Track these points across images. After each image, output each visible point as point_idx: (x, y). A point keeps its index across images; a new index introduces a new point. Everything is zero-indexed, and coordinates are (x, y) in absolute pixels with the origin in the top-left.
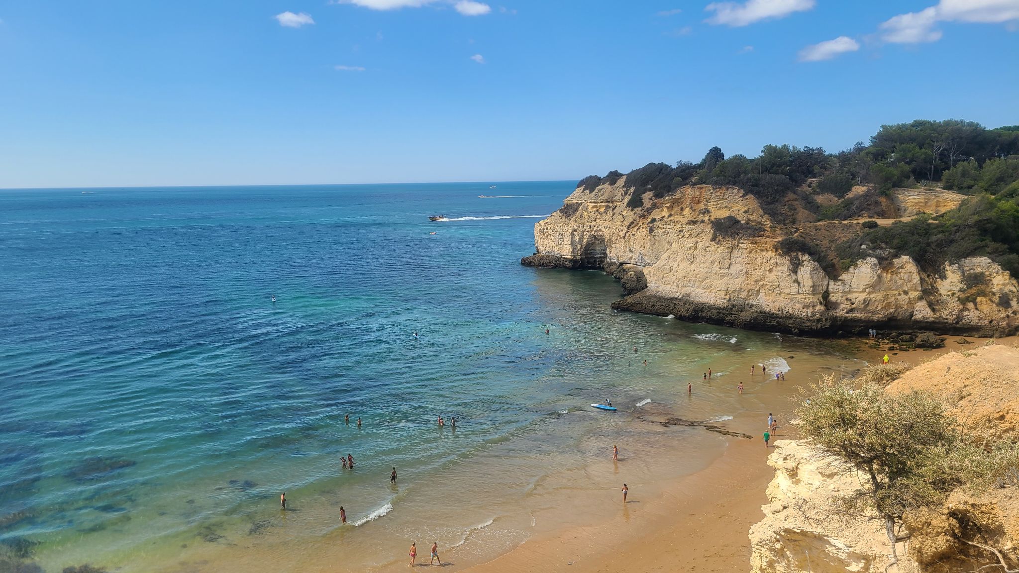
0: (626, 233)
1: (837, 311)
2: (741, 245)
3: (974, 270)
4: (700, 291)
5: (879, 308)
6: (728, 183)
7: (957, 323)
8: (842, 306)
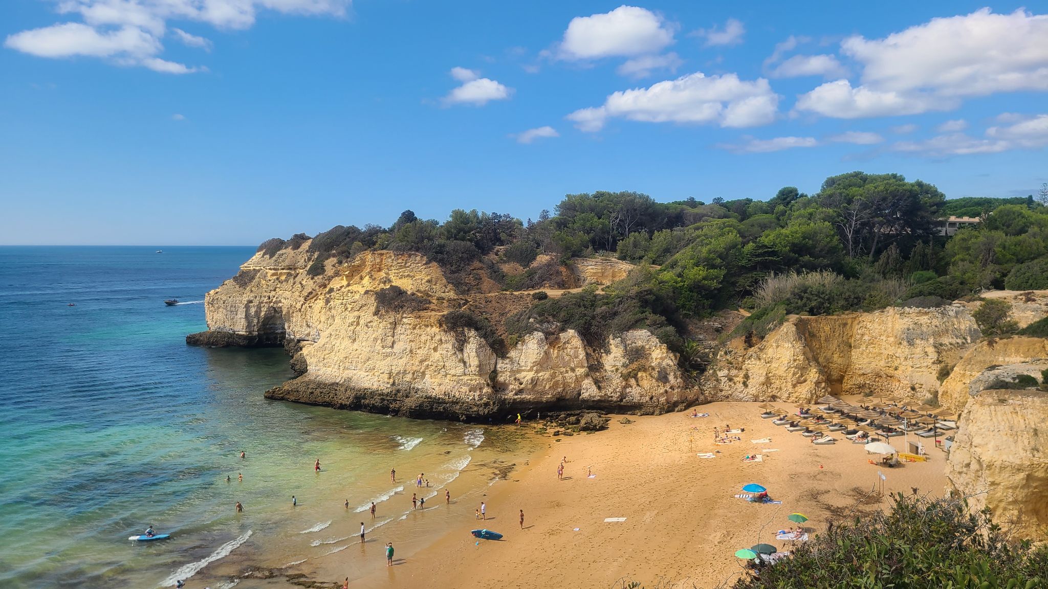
0: (302, 305)
1: (507, 392)
2: (404, 320)
3: (635, 343)
4: (363, 374)
5: (547, 387)
6: (410, 249)
7: (621, 400)
8: (511, 387)
